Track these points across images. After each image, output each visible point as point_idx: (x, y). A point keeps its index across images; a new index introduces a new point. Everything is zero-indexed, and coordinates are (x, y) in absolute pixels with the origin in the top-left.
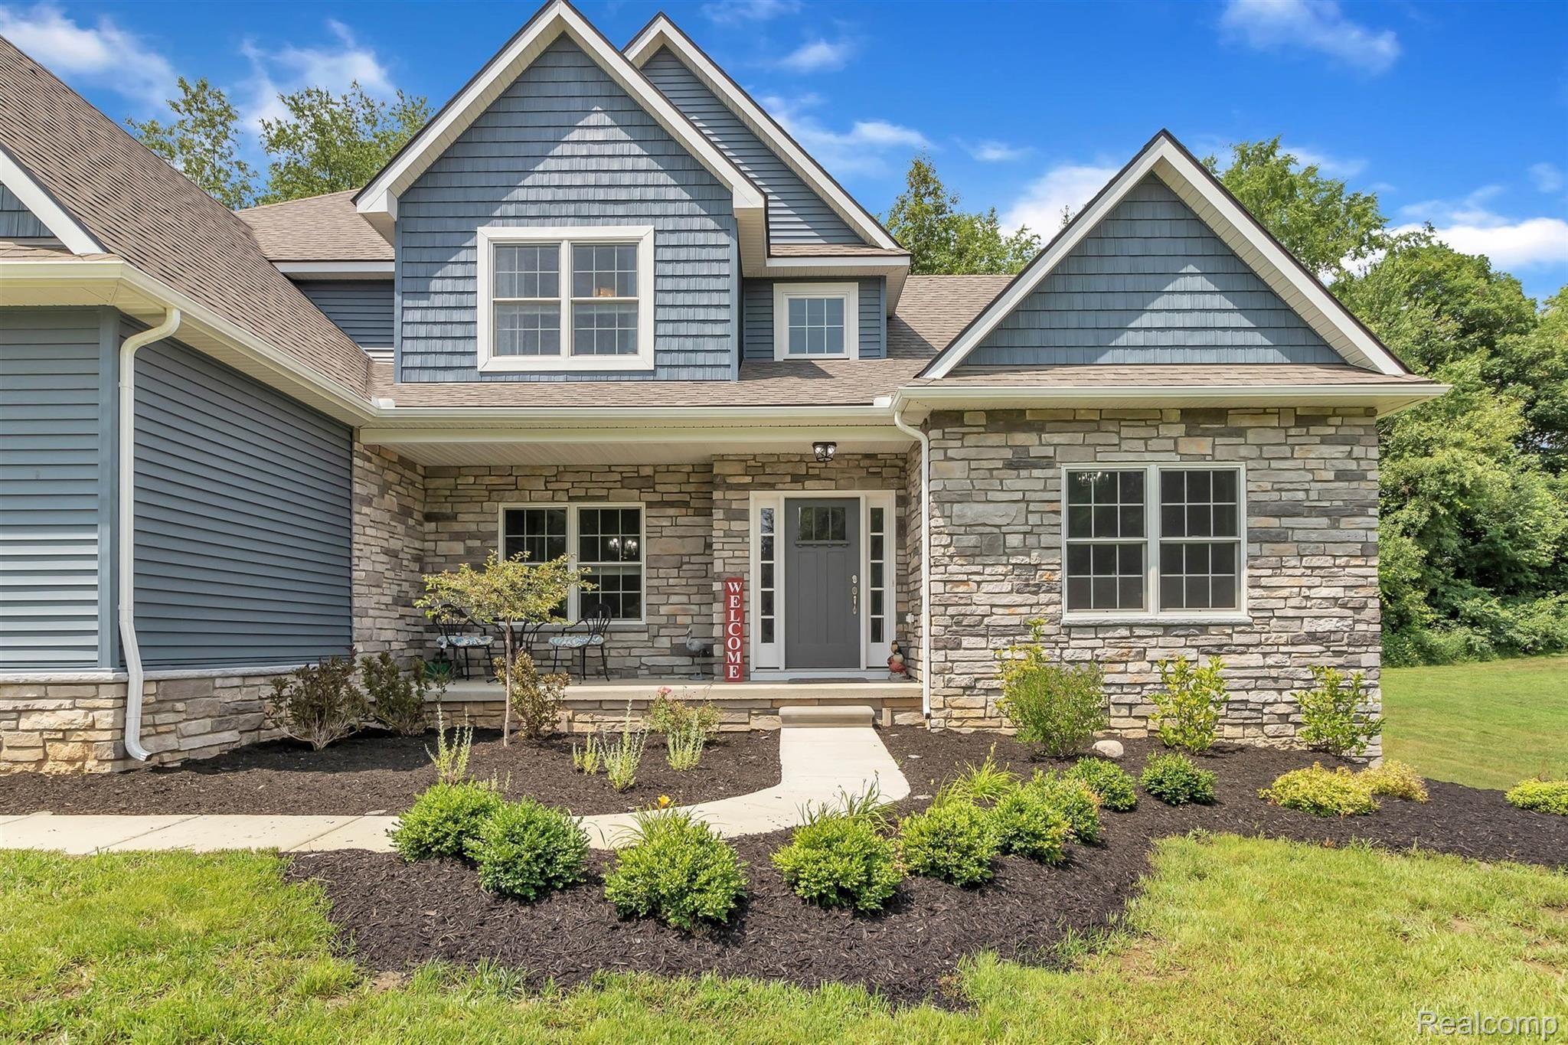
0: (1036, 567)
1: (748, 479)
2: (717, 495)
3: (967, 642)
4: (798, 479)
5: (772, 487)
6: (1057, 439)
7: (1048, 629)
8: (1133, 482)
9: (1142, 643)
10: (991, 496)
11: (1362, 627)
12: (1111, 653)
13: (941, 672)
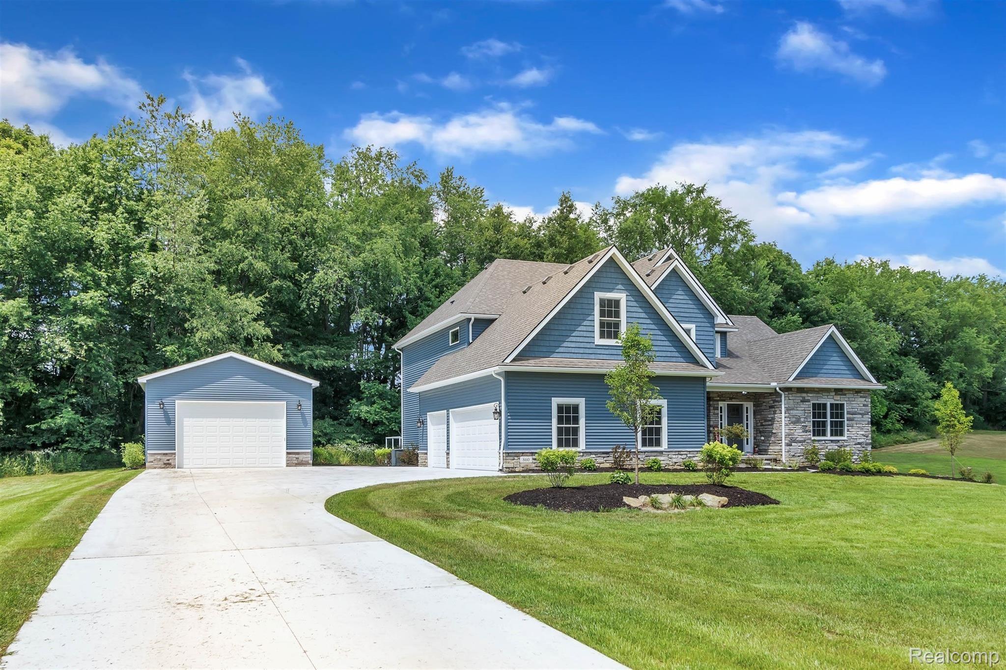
0: (806, 426)
1: (719, 398)
2: (711, 403)
3: (793, 444)
4: (731, 399)
5: (724, 401)
6: (811, 395)
7: (809, 441)
8: (825, 405)
9: (827, 445)
10: (798, 409)
11: (867, 441)
12: (821, 447)
13: (788, 452)
